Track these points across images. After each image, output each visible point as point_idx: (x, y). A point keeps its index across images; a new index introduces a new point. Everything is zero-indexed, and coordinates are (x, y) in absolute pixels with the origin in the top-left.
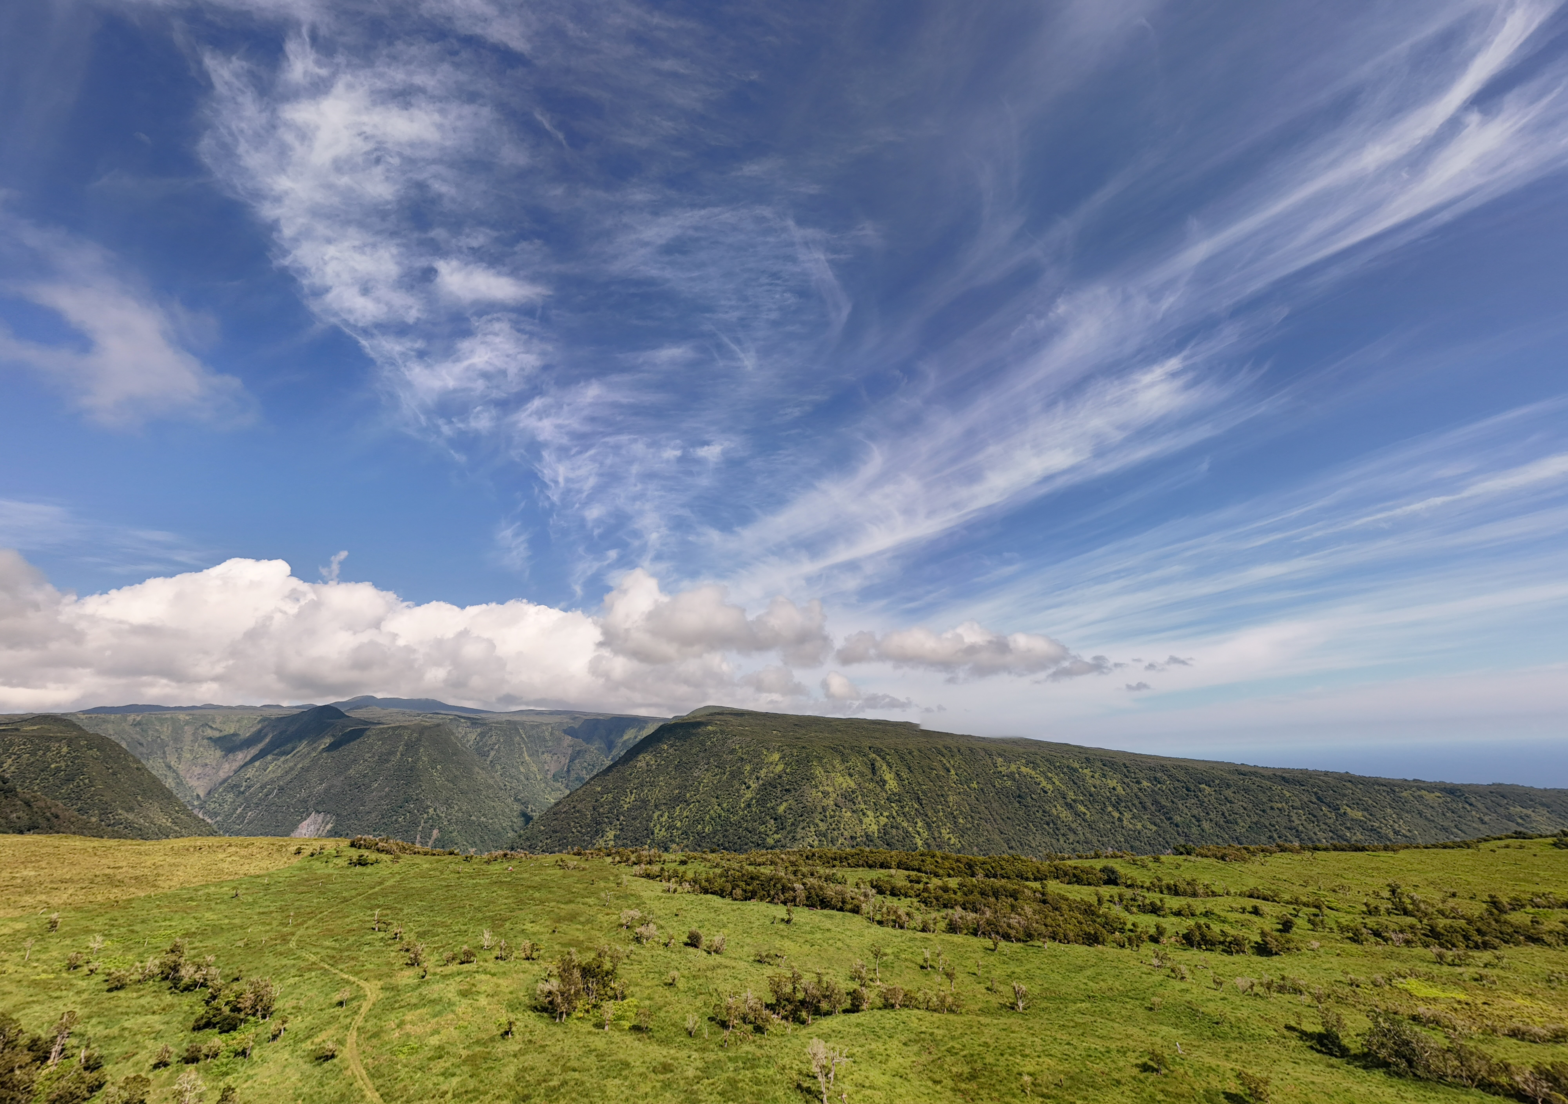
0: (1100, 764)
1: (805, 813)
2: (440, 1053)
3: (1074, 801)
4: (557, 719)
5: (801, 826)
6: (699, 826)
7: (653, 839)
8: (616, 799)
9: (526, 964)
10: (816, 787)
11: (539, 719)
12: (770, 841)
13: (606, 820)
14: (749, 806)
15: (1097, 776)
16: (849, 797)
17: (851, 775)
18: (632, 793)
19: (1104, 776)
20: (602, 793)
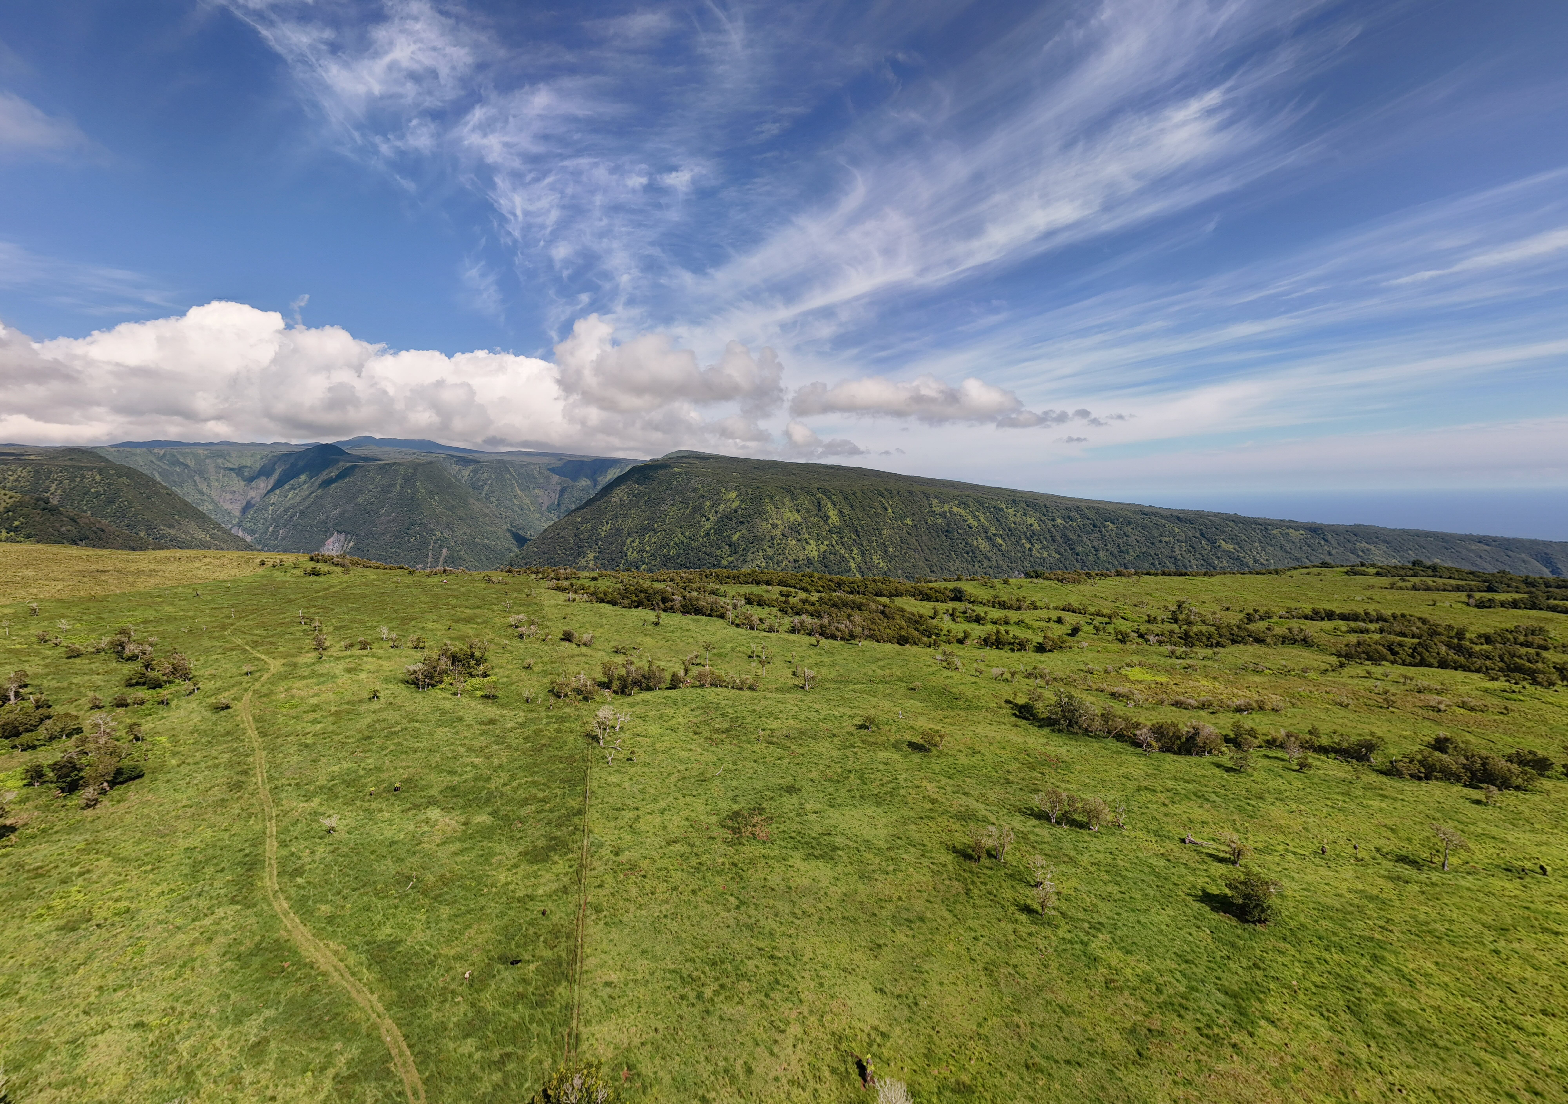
0: (1024, 505)
1: (755, 541)
2: (315, 708)
3: (994, 535)
4: (545, 460)
5: (751, 551)
6: (665, 550)
8: (594, 528)
9: (413, 652)
10: (767, 520)
11: (527, 459)
12: (724, 562)
13: (586, 545)
14: (708, 534)
15: (1018, 514)
16: (795, 529)
17: (798, 511)
18: (607, 523)
19: (1025, 515)
20: (582, 523)
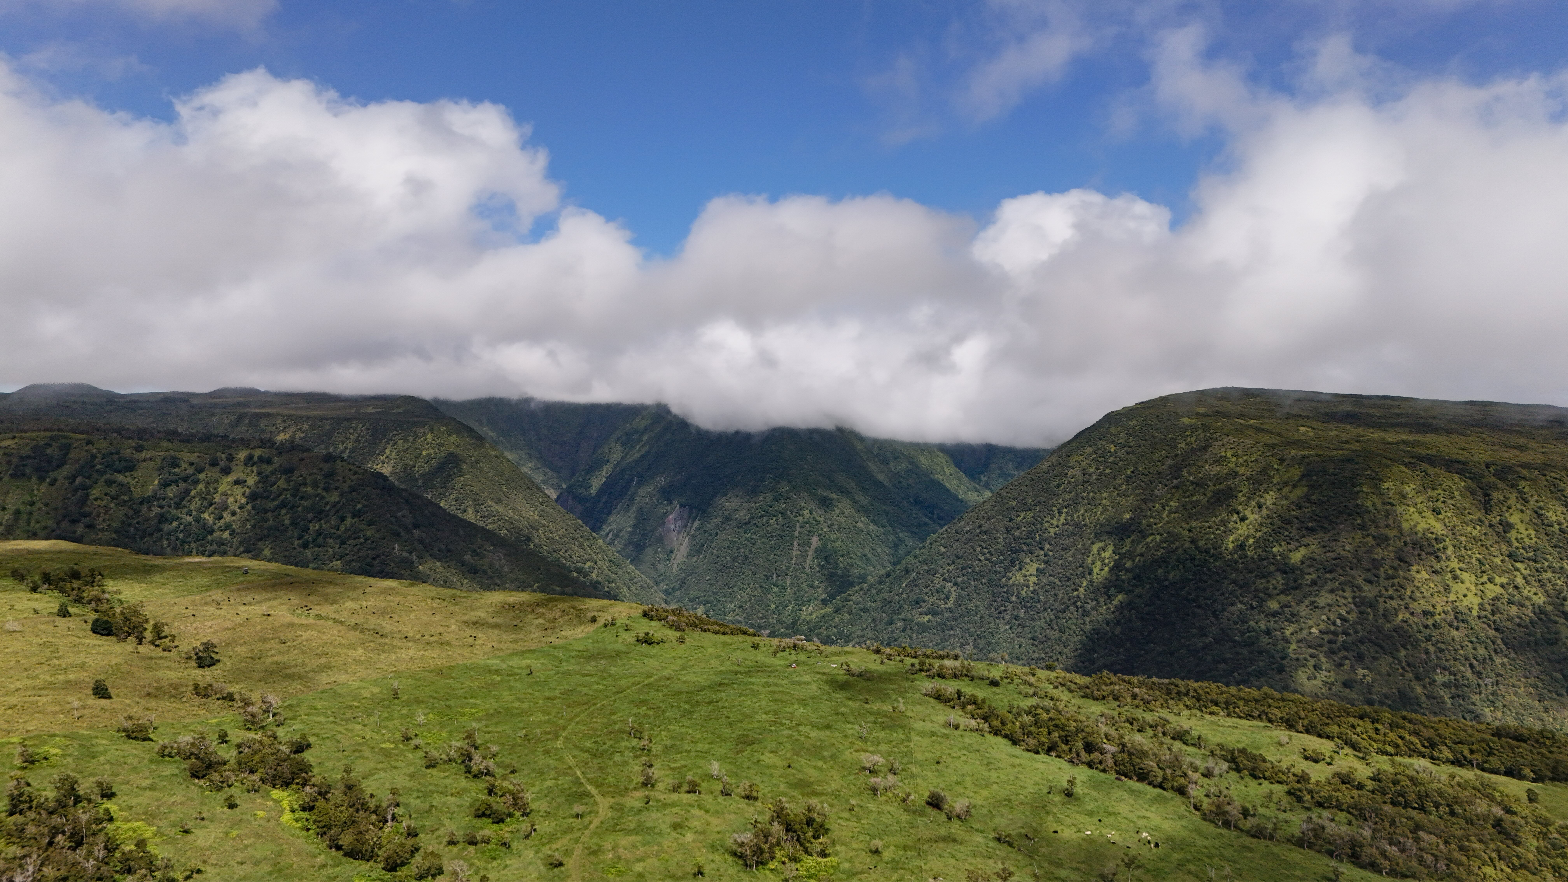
5: (1327, 588)
6: (1160, 571)
7: (1091, 581)
8: (1037, 520)
9: (743, 804)
13: (1025, 548)
14: (1242, 547)
16: (1427, 548)
17: (1436, 512)
18: (1060, 513)
